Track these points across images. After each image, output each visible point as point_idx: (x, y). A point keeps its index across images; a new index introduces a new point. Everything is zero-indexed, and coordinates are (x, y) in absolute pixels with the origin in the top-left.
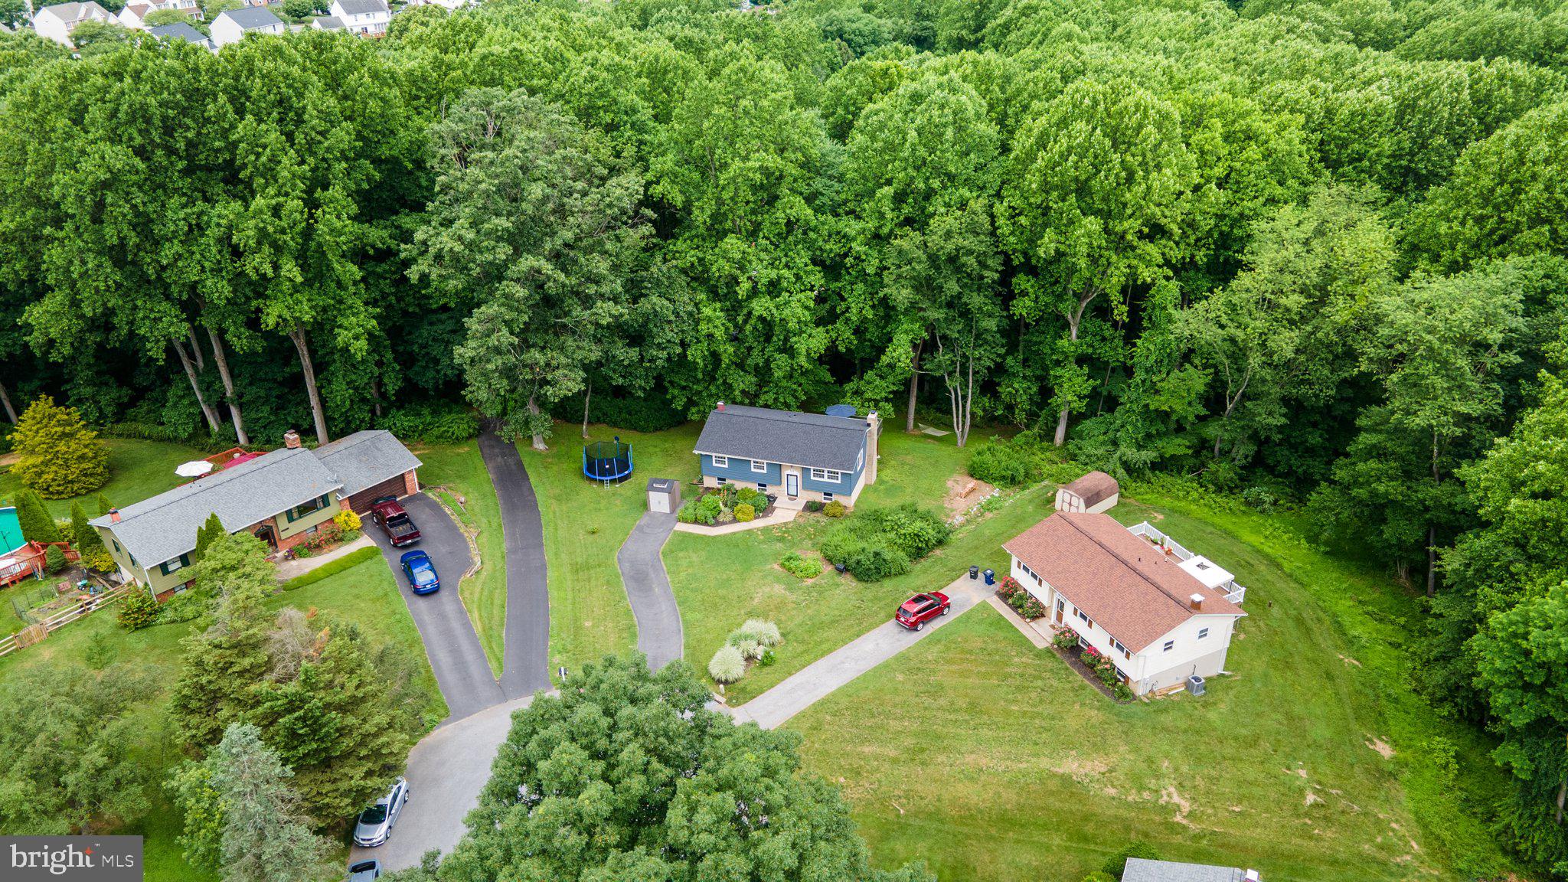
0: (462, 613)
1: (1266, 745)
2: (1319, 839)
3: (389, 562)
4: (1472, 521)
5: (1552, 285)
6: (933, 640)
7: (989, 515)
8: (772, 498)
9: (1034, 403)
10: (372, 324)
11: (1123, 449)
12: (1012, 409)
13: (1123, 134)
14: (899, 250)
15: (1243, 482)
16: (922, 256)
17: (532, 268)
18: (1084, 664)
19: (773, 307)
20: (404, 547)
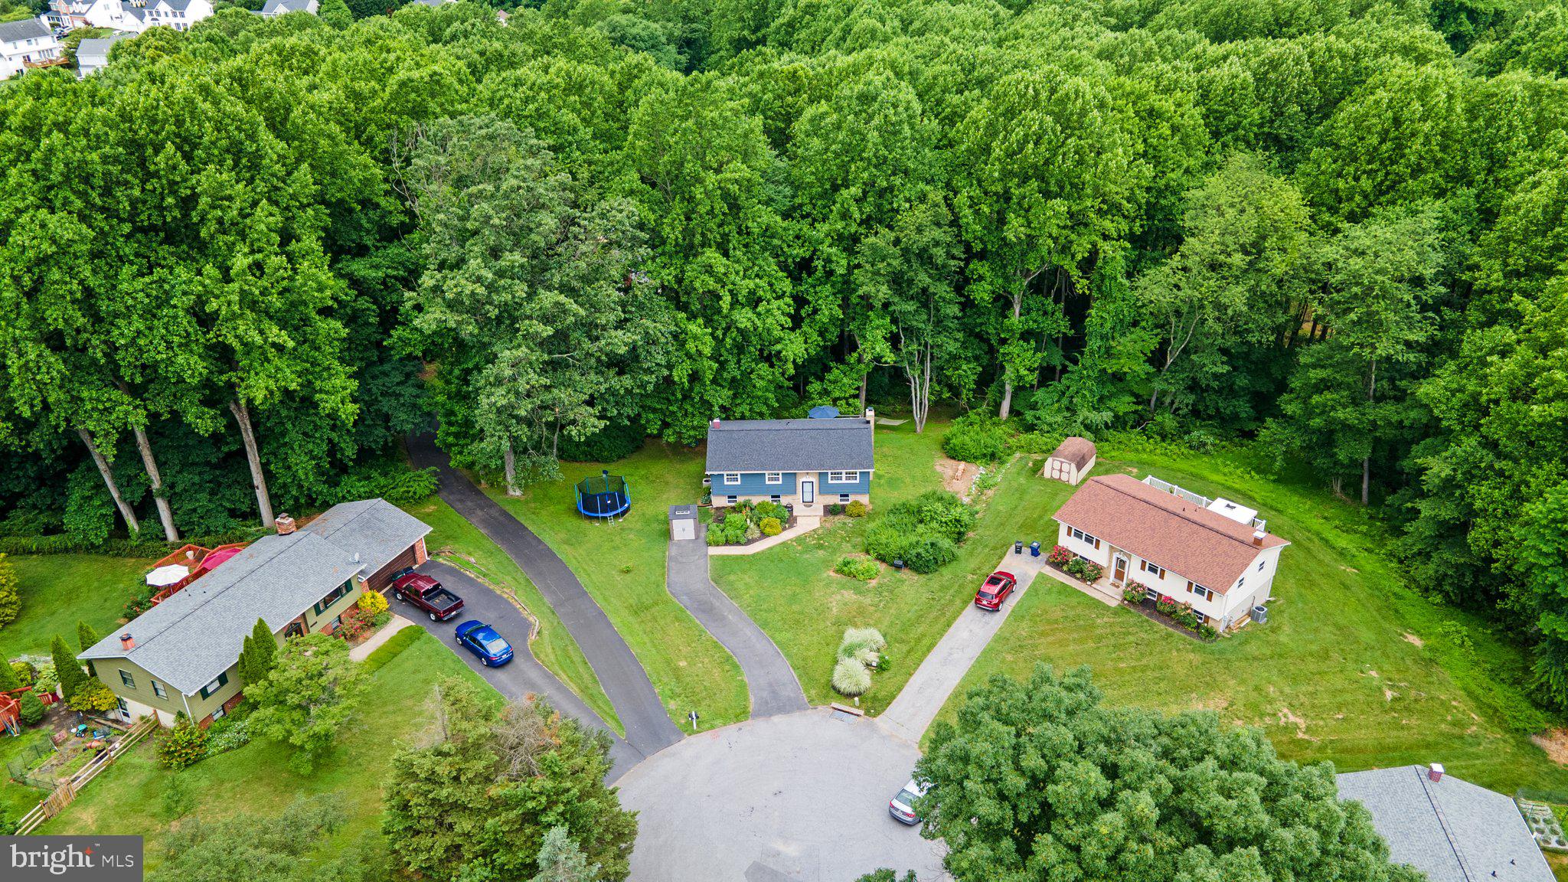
0: (551, 678)
1: (1336, 656)
2: (1409, 728)
3: (441, 639)
4: (1432, 430)
6: (1017, 616)
7: (990, 493)
8: (790, 508)
9: (976, 382)
10: (354, 384)
11: (1085, 414)
12: (955, 391)
13: (1069, 122)
14: (874, 248)
15: (1184, 430)
16: (897, 251)
17: (557, 304)
18: (1161, 613)
19: (754, 317)
20: (451, 620)
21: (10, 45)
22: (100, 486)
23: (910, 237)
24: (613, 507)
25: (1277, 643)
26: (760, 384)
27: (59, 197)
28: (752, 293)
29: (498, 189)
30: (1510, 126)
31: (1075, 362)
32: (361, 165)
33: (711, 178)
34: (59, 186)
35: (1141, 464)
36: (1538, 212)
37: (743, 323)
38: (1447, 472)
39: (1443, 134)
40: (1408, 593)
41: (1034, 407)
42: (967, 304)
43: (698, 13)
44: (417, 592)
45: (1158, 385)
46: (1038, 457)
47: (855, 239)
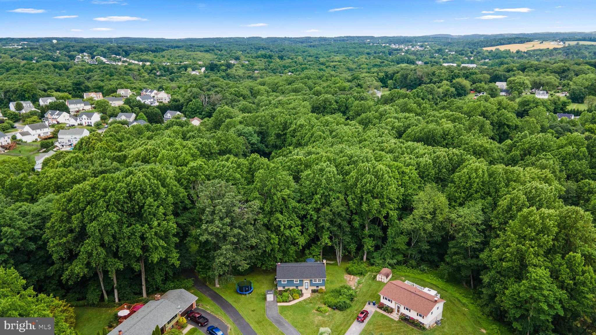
3: (202, 331)
4: (485, 267)
6: (369, 324)
7: (361, 285)
8: (301, 290)
9: (356, 250)
10: (178, 255)
11: (388, 260)
12: (350, 252)
13: (378, 177)
14: (324, 212)
15: (418, 265)
16: (331, 213)
17: (239, 233)
18: (410, 322)
19: (290, 232)
20: (205, 326)
21: (34, 131)
23: (335, 209)
24: (248, 290)
25: (443, 331)
26: (292, 252)
27: (110, 207)
28: (290, 225)
29: (223, 201)
30: (500, 180)
31: (385, 244)
32: (183, 193)
33: (279, 194)
34: (111, 205)
35: (406, 276)
36: (505, 207)
37: (287, 234)
38: (488, 280)
39: (482, 182)
40: (483, 317)
41: (373, 258)
42: (352, 227)
43: (264, 124)
44: (195, 317)
45: (410, 252)
46: (375, 274)
47: (319, 209)
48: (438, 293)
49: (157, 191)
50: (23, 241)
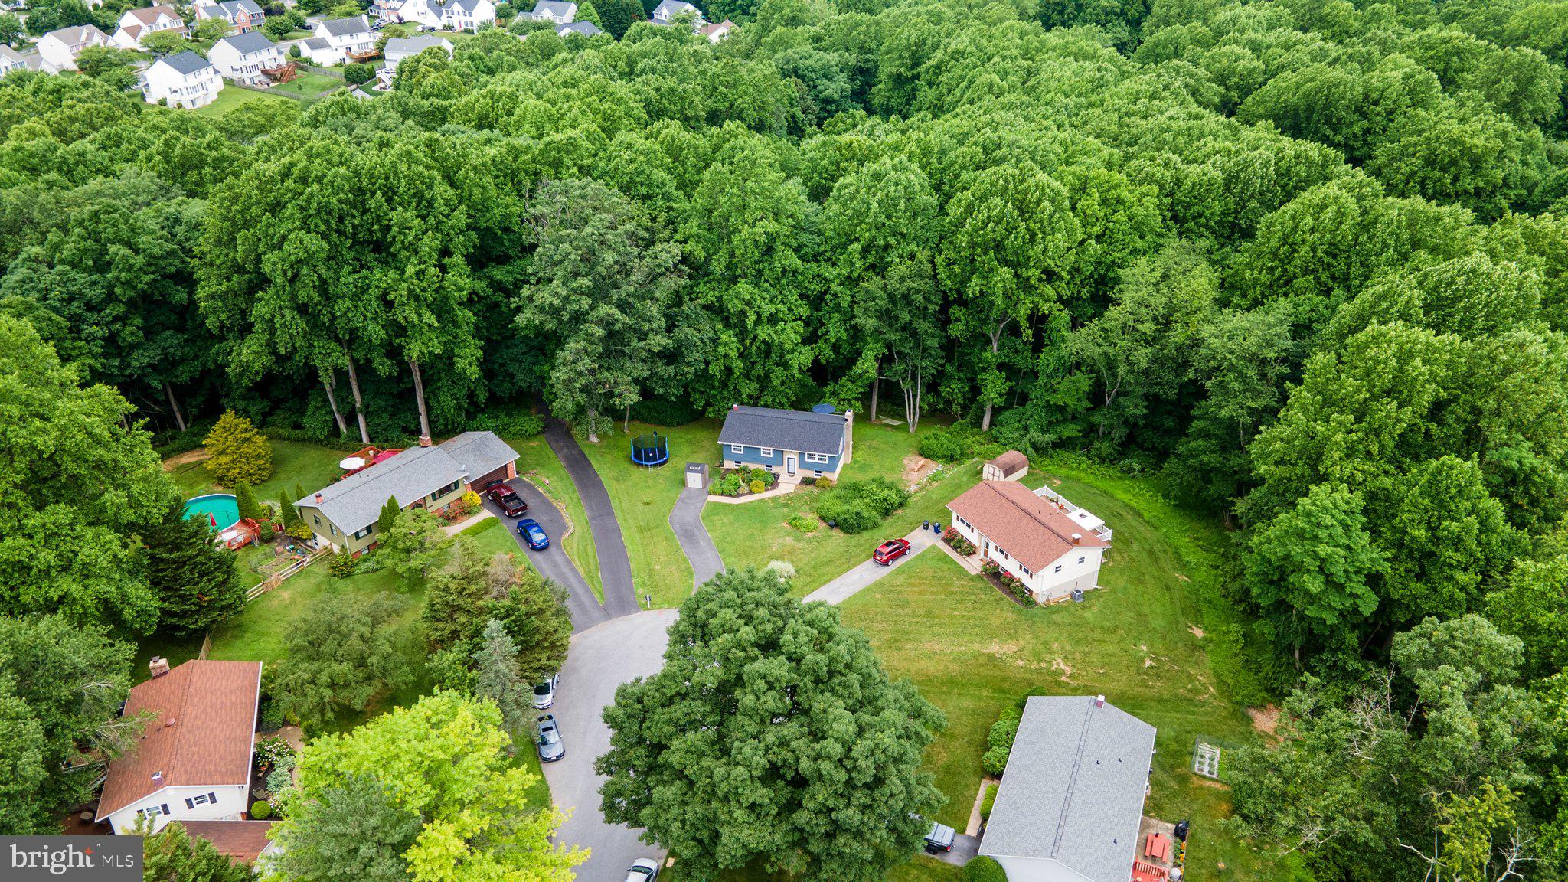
0: (568, 562)
1: (1122, 632)
2: (1151, 687)
3: (507, 529)
5: (1315, 317)
6: (899, 572)
7: (935, 484)
8: (776, 475)
9: (963, 398)
11: (1035, 435)
13: (1027, 206)
14: (868, 291)
15: (1119, 455)
16: (884, 294)
17: (611, 314)
18: (1002, 583)
19: (771, 332)
20: (517, 517)
21: (337, 38)
22: (326, 401)
23: (893, 284)
24: (654, 459)
25: (1081, 616)
27: (312, 223)
28: (774, 314)
33: (746, 229)
35: (1066, 478)
37: (764, 337)
40: (1219, 601)
41: (1002, 424)
44: (501, 496)
46: (985, 462)
47: (856, 282)
48: (1108, 525)
49: (428, 195)
50: (154, 281)
